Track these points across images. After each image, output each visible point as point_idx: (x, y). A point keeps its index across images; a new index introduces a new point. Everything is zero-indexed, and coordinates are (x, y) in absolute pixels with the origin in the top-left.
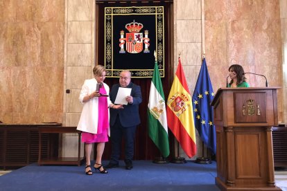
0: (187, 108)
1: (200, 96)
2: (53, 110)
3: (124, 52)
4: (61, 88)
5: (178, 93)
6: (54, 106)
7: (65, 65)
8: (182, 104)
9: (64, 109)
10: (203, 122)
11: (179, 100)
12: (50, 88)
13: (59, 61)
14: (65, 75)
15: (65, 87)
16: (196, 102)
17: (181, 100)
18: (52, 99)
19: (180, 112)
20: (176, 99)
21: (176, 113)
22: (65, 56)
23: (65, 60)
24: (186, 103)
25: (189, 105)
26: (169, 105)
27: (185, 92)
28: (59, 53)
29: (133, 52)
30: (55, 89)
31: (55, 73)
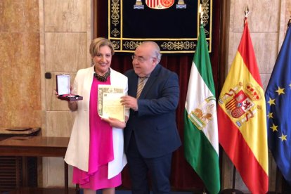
0: (256, 112)
1: (280, 91)
2: (25, 106)
3: (143, 7)
4: (37, 69)
5: (240, 84)
6: (27, 98)
7: (41, 29)
8: (248, 104)
9: (43, 105)
10: (283, 138)
11: (241, 97)
12: (19, 69)
13: (31, 23)
14: (42, 47)
15: (42, 67)
16: (271, 102)
17: (246, 97)
18: (23, 88)
19: (243, 118)
20: (237, 96)
21: (234, 120)
22: (41, 14)
23: (41, 21)
24: (255, 103)
25: (259, 108)
26: (223, 106)
27: (254, 84)
28: (30, 9)
29: (157, 8)
30: (27, 71)
31: (26, 44)
